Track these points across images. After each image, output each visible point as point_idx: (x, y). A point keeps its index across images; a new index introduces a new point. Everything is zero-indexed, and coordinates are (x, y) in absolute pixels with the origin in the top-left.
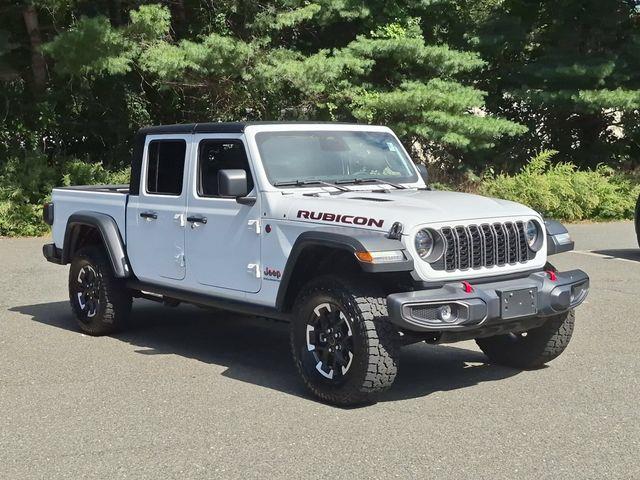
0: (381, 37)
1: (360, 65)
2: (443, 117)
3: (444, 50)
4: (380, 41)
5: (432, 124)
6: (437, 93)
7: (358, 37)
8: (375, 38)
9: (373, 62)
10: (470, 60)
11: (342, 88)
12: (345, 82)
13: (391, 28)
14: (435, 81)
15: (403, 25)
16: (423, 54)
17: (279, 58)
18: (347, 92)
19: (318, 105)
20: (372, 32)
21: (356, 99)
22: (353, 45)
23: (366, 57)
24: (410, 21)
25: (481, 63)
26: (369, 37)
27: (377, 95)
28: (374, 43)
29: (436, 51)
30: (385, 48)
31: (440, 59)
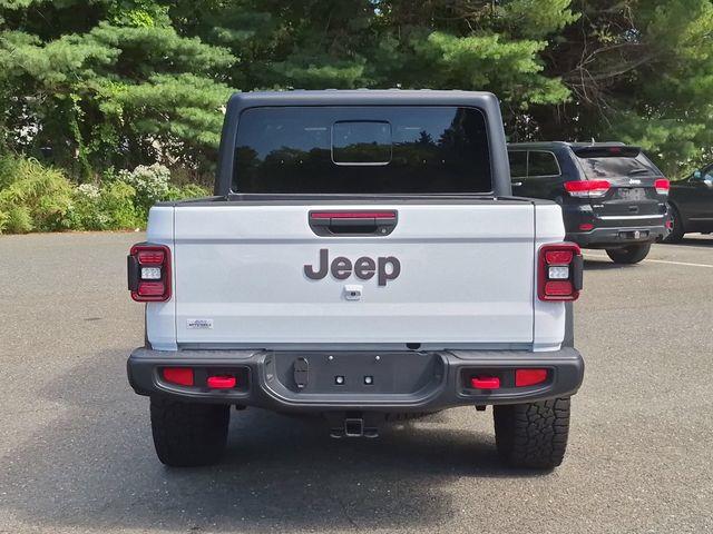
0: (126, 25)
1: (105, 54)
2: (199, 114)
3: (195, 43)
4: (126, 29)
5: (188, 122)
6: (191, 88)
7: (101, 23)
8: (120, 26)
9: (120, 51)
10: (223, 56)
11: (86, 78)
12: (90, 72)
13: (137, 16)
14: (188, 76)
15: (151, 13)
16: (173, 45)
17: (14, 42)
18: (92, 84)
19: (57, 95)
20: (116, 19)
21: (103, 91)
22: (96, 31)
23: (112, 45)
24: (158, 10)
25: (233, 59)
26: (113, 23)
27: (126, 87)
28: (121, 30)
29: (188, 43)
30: (132, 37)
31: (191, 52)
